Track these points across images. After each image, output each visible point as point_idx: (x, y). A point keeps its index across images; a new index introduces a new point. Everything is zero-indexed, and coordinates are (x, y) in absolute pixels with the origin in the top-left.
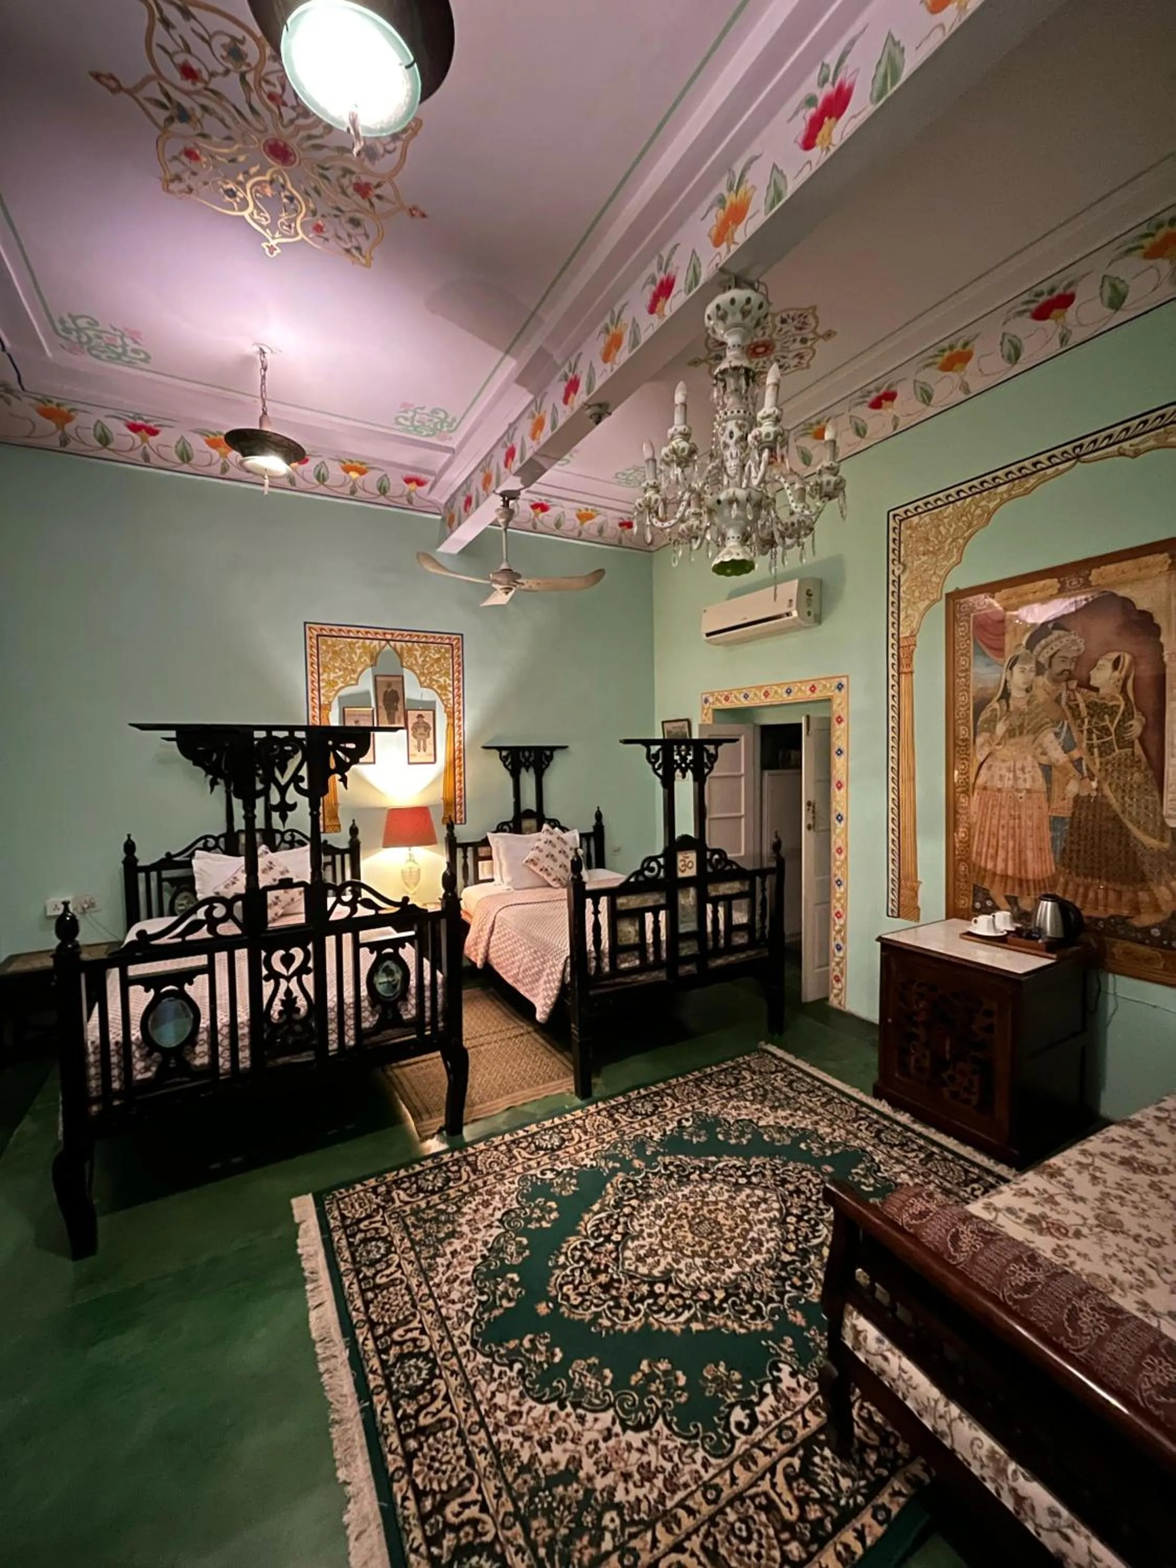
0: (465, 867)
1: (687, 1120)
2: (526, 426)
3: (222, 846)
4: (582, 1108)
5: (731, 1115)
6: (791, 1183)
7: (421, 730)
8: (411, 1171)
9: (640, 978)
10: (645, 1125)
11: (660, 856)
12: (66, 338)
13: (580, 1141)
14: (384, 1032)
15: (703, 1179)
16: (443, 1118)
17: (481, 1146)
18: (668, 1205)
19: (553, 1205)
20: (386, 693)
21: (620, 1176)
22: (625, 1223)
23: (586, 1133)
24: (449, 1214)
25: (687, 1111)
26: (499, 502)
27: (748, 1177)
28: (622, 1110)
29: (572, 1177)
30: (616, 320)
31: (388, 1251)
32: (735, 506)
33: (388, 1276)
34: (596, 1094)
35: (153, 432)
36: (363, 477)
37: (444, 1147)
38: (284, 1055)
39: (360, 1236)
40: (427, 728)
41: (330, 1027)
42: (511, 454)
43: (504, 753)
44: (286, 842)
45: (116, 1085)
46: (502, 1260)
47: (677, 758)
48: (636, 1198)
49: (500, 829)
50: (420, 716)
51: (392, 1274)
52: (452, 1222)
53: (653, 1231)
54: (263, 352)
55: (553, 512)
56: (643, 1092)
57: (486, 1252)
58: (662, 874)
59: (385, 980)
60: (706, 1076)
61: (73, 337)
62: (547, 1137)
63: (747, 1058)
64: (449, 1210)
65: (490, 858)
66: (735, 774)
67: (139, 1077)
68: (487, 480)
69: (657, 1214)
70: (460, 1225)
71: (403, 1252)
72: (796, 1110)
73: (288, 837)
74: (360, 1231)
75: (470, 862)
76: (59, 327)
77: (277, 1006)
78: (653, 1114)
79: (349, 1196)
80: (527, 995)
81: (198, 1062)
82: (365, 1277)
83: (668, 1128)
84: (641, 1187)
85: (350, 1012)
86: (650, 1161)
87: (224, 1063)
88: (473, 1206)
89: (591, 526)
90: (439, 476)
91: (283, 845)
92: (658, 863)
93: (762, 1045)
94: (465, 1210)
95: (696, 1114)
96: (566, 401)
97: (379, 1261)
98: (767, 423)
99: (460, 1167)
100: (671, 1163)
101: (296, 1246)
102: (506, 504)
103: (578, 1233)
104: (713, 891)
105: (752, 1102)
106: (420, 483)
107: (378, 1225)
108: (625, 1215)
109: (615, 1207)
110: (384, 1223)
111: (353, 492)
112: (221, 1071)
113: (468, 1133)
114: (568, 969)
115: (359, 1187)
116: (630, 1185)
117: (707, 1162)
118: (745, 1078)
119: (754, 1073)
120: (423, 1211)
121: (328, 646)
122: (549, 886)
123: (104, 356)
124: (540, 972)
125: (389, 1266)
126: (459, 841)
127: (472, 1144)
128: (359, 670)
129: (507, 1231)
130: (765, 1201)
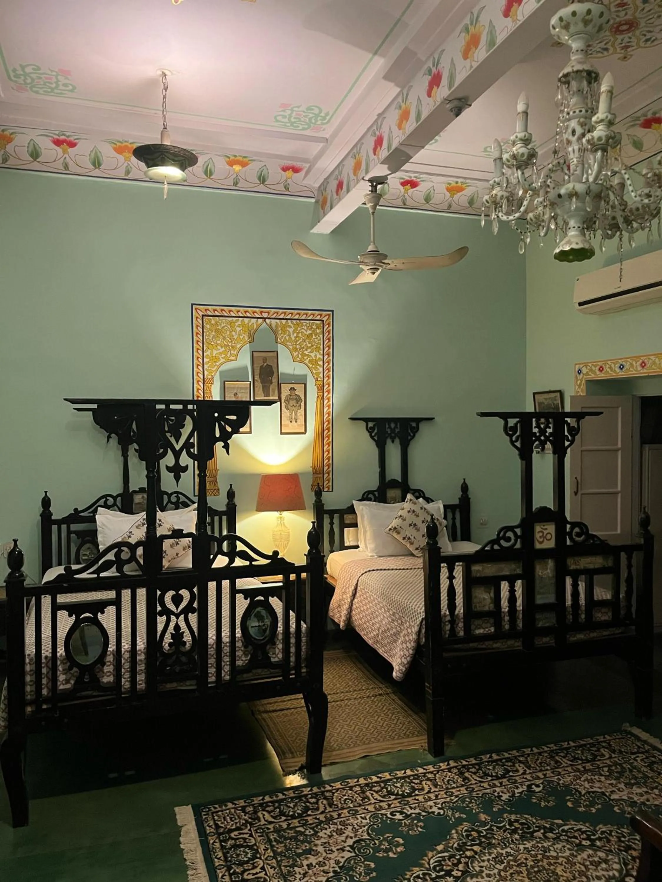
0: (332, 532)
1: (538, 786)
2: (394, 116)
3: (119, 504)
4: (434, 764)
5: (584, 786)
6: (635, 850)
7: (292, 403)
8: (275, 798)
9: (495, 646)
10: (495, 786)
11: (517, 527)
12: (16, 82)
13: (429, 792)
14: (254, 671)
15: (546, 837)
16: (305, 758)
17: (338, 785)
18: (508, 854)
19: (401, 841)
20: (261, 367)
21: (466, 826)
22: (466, 863)
23: (436, 786)
24: (306, 835)
25: (538, 778)
26: (367, 187)
27: (593, 841)
28: (473, 770)
29: (419, 821)
30: (475, 21)
31: (254, 857)
32: (574, 199)
33: (254, 874)
34: (448, 752)
35: (72, 145)
36: (245, 169)
37: (304, 782)
38: (171, 682)
39: (231, 842)
40: (298, 400)
41: (210, 661)
42: (379, 142)
43: (371, 425)
44: (172, 503)
45: (45, 692)
46: (352, 877)
47: (535, 430)
48: (479, 844)
49: (365, 497)
50: (292, 389)
51: (257, 873)
52: (309, 843)
53: (492, 873)
54: (164, 75)
55: (423, 188)
56: (495, 756)
57: (337, 869)
58: (518, 546)
59: (257, 624)
60: (562, 749)
61: (21, 81)
62: (398, 785)
63: (608, 737)
64: (307, 833)
65: (355, 525)
66: (614, 447)
67: (61, 687)
68: (357, 167)
69: (498, 859)
70: (316, 845)
71: (266, 859)
72: (652, 789)
73: (174, 499)
74: (231, 838)
75: (336, 530)
76: (12, 74)
77: (168, 639)
78: (503, 777)
79: (222, 811)
80: (385, 656)
81: (105, 680)
82: (235, 873)
83: (516, 791)
84: (484, 837)
85: (226, 650)
86: (496, 817)
87: (125, 683)
88: (328, 832)
89: (462, 198)
90: (312, 163)
91: (170, 505)
92: (515, 534)
93: (626, 726)
94: (321, 834)
95: (547, 783)
96: (429, 95)
97: (247, 862)
98: (600, 127)
99: (318, 800)
100: (517, 821)
101: (180, 843)
102: (374, 189)
103: (421, 865)
104: (573, 564)
105: (607, 778)
106: (296, 170)
107: (246, 836)
108: (466, 857)
109: (458, 850)
110: (251, 835)
111: (236, 183)
112: (123, 690)
113: (326, 773)
114: (423, 631)
115: (230, 805)
116: (475, 834)
117: (552, 824)
118: (603, 755)
119: (614, 752)
120: (284, 830)
121: (212, 325)
122: (412, 555)
123: (41, 91)
124: (398, 633)
125: (254, 867)
126: (326, 508)
127: (329, 782)
128: (238, 346)
129: (357, 856)
130: (606, 861)
